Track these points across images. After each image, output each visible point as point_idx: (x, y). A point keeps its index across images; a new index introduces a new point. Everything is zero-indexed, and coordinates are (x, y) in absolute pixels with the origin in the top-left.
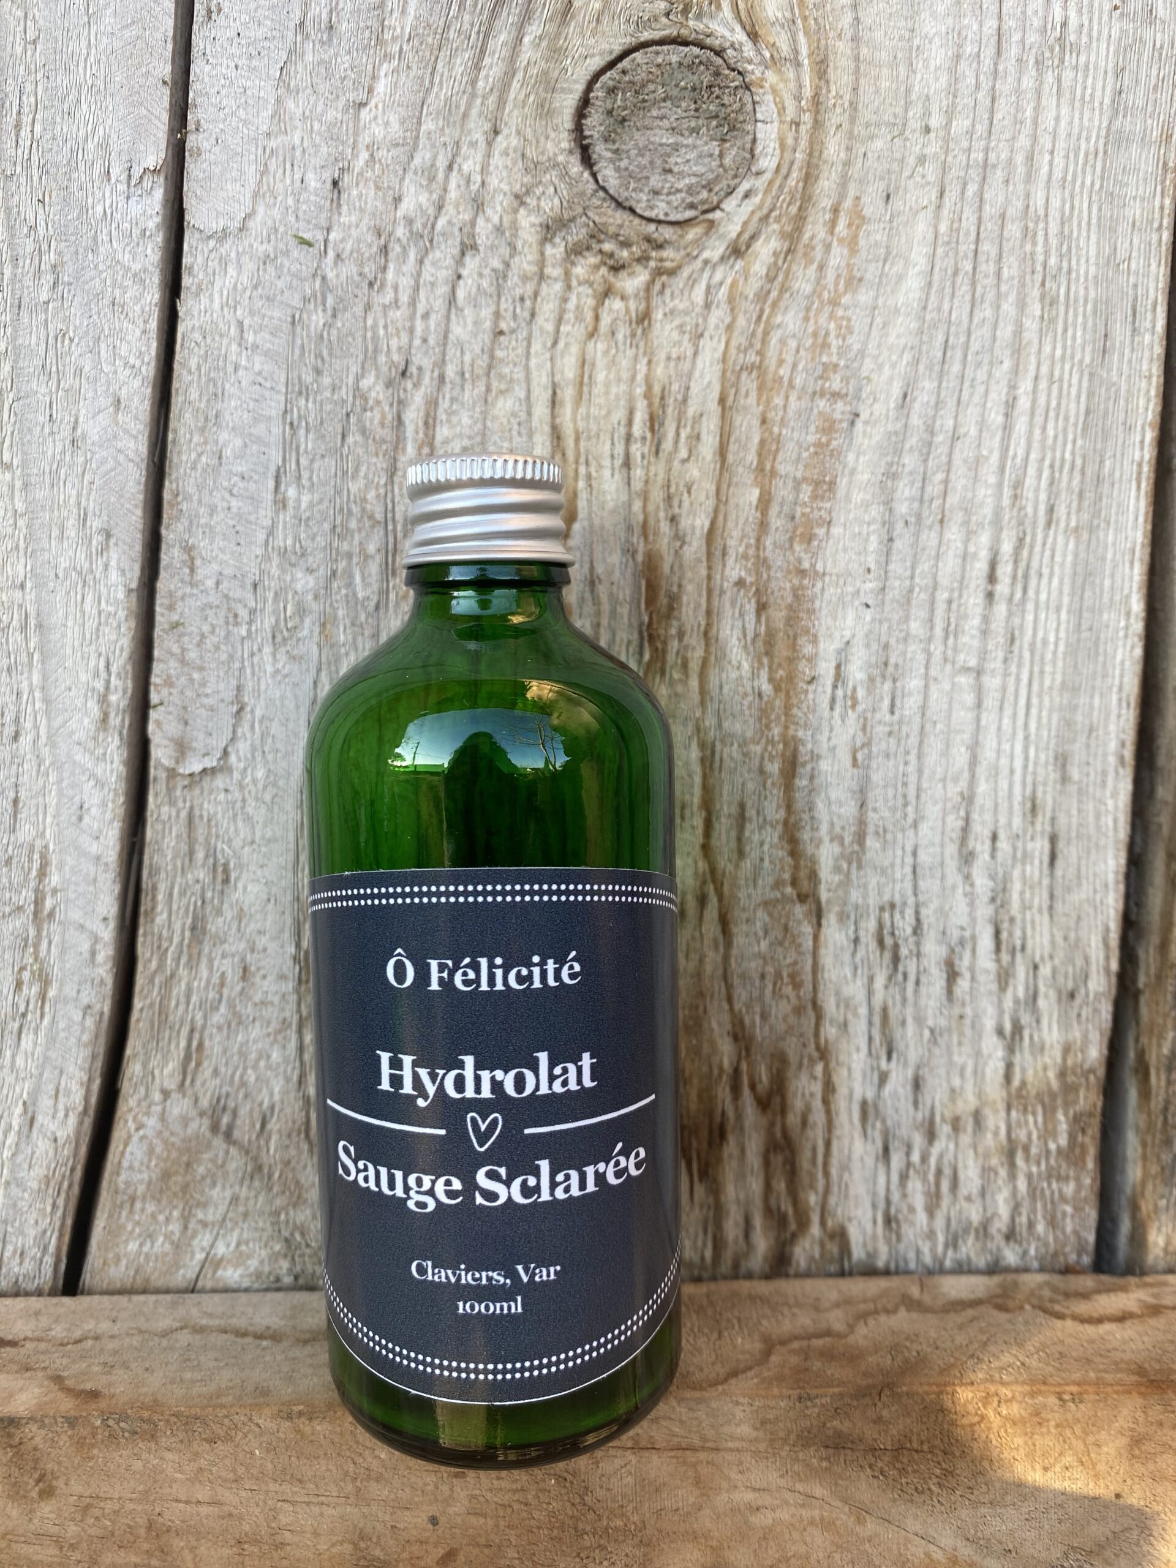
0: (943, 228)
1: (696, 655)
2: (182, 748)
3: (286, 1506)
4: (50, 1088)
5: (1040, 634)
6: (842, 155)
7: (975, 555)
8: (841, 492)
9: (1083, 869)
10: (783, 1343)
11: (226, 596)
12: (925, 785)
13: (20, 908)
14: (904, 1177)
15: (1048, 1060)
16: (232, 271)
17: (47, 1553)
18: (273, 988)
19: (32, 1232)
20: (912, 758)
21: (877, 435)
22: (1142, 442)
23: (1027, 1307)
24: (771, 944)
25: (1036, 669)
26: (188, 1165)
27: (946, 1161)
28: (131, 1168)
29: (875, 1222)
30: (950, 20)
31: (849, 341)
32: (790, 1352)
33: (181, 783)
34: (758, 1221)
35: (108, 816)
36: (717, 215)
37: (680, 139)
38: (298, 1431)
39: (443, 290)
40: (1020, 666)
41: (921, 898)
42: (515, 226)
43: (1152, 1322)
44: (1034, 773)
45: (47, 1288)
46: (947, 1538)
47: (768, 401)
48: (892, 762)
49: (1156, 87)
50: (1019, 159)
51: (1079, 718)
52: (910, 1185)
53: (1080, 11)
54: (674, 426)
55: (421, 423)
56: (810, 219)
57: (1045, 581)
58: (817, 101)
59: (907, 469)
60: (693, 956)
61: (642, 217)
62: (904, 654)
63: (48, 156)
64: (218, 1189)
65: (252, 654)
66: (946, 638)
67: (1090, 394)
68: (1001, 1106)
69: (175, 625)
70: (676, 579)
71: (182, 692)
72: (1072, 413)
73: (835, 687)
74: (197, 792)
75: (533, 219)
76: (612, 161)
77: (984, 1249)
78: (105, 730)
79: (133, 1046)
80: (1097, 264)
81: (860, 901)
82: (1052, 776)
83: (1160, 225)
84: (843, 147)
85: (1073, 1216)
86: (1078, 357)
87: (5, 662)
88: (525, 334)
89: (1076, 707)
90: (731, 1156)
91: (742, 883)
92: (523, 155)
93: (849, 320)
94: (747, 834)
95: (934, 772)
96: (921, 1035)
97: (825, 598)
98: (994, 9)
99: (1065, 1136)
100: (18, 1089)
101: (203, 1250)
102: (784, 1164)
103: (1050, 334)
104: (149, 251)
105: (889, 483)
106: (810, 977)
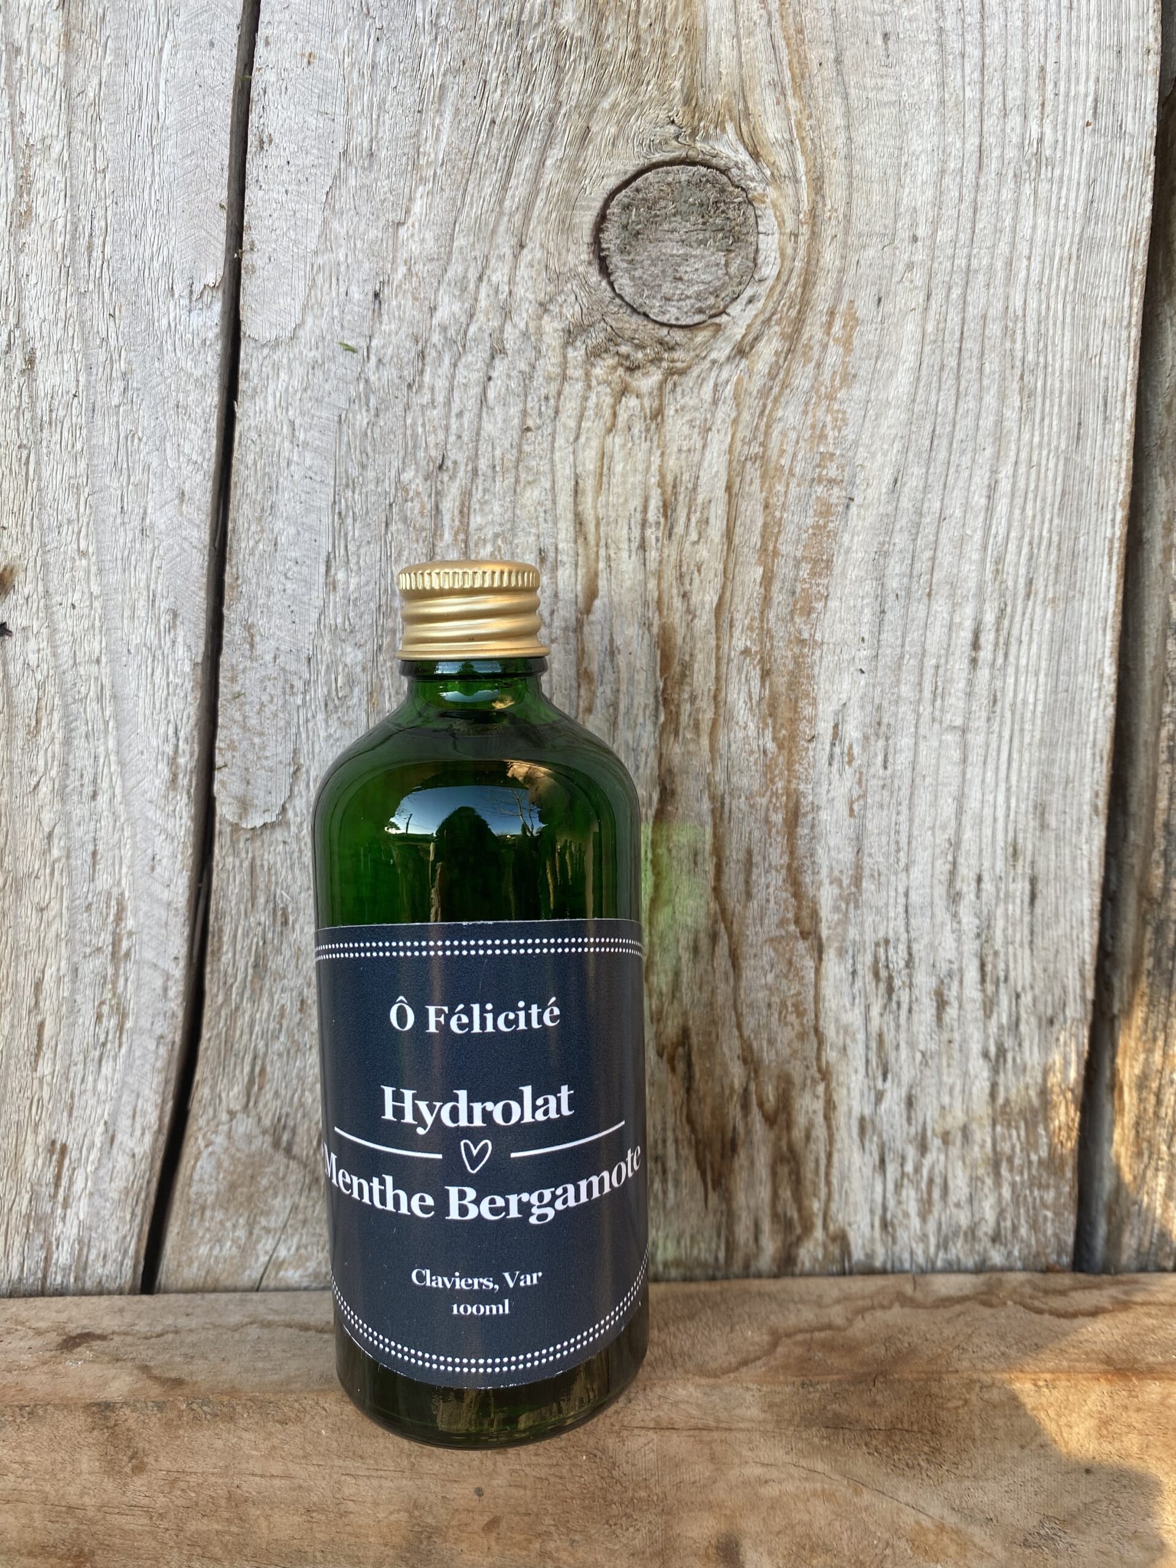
0: (930, 328)
1: (708, 716)
2: (244, 805)
3: (348, 1478)
4: (129, 1110)
5: (1020, 696)
6: (837, 263)
7: (961, 624)
8: (837, 570)
9: (1061, 908)
10: (789, 1335)
11: (283, 669)
12: (916, 833)
13: (99, 949)
14: (898, 1187)
15: (1029, 1080)
16: (283, 376)
17: (137, 1523)
19: (114, 1238)
20: (904, 808)
21: (871, 517)
22: (1113, 520)
23: (1010, 1303)
24: (777, 976)
25: (1017, 727)
26: (252, 1177)
27: (937, 1171)
28: (201, 1180)
29: (872, 1226)
30: (935, 139)
31: (844, 432)
32: (796, 1344)
33: (244, 836)
34: (766, 1226)
35: (178, 866)
36: (724, 319)
37: (690, 250)
39: (475, 390)
40: (1001, 725)
41: (913, 934)
42: (539, 332)
43: (1122, 1316)
44: (1016, 821)
45: (127, 1287)
46: (936, 1509)
47: (771, 488)
48: (885, 813)
49: (1125, 196)
50: (999, 264)
51: (1056, 771)
52: (904, 1193)
53: (1055, 129)
54: (685, 511)
55: (456, 512)
56: (809, 321)
57: (1024, 647)
58: (813, 214)
59: (897, 548)
60: (705, 987)
61: (656, 322)
62: (896, 714)
63: (117, 274)
64: (279, 1199)
65: (307, 721)
67: (1066, 477)
68: (987, 1122)
69: (237, 696)
70: (687, 649)
71: (244, 755)
72: (1049, 495)
73: (833, 744)
74: (258, 843)
75: (557, 325)
76: (627, 271)
77: (972, 1250)
78: (175, 789)
79: (202, 1071)
80: (1071, 360)
81: (857, 938)
82: (1032, 823)
83: (1130, 323)
84: (838, 255)
85: (1053, 1221)
86: (1054, 444)
87: (83, 729)
88: (549, 430)
89: (1054, 761)
90: (741, 1167)
91: (750, 921)
92: (546, 267)
93: (844, 413)
94: (754, 877)
95: (924, 821)
96: (914, 1058)
97: (823, 665)
98: (976, 127)
99: (1046, 1148)
100: (99, 1111)
101: (266, 1253)
102: (790, 1174)
103: (1029, 423)
104: (209, 359)
105: (881, 560)
106: (812, 1006)
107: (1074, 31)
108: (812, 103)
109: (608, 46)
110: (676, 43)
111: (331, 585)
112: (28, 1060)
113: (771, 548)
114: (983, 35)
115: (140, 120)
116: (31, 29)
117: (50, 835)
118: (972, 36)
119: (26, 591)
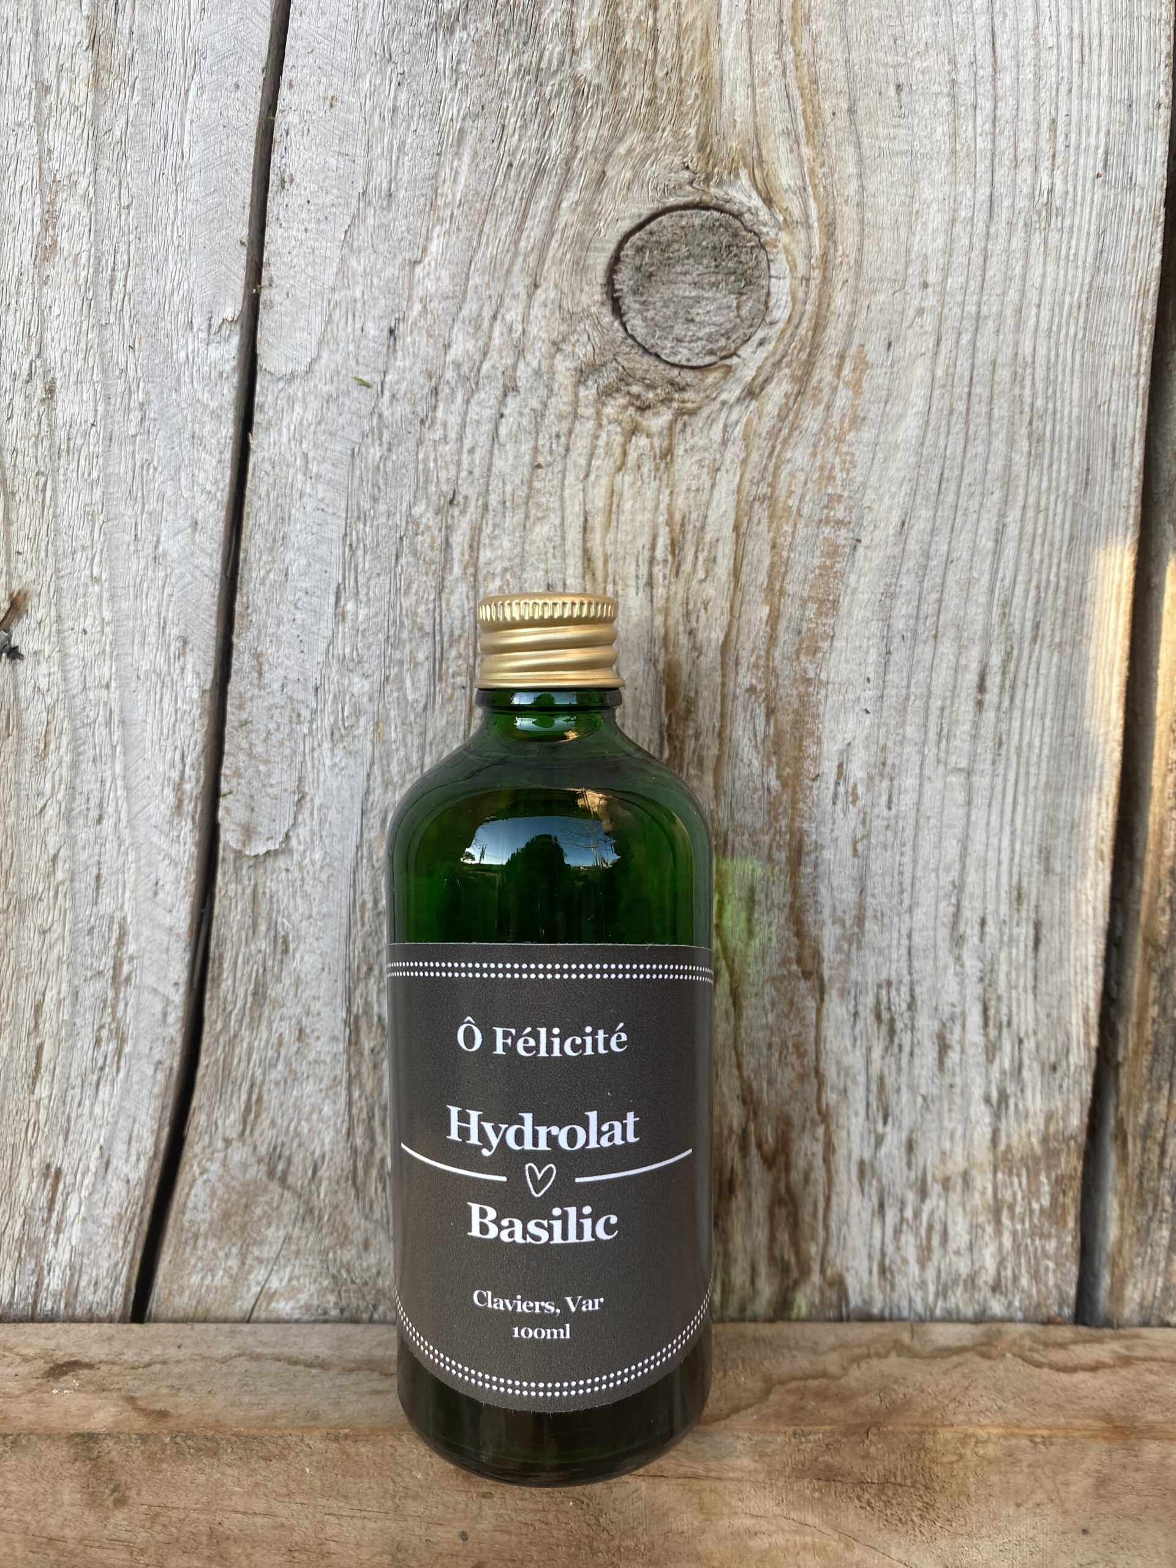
0: (939, 373)
1: (712, 752)
2: (248, 832)
3: (332, 1519)
4: (124, 1135)
5: (1026, 739)
6: (848, 307)
7: (966, 666)
8: (843, 610)
9: (1065, 953)
10: (782, 1383)
11: (291, 698)
12: (919, 874)
13: (100, 973)
14: (898, 1232)
15: (1032, 1128)
16: (298, 409)
17: (119, 1557)
18: (326, 1049)
19: (105, 1265)
20: (908, 849)
21: (878, 558)
22: (1121, 566)
23: (1009, 1355)
24: (778, 1016)
25: (1022, 770)
26: (246, 1206)
27: (936, 1217)
28: (195, 1208)
29: (871, 1272)
30: (946, 188)
31: (852, 474)
32: (790, 1392)
33: (247, 863)
34: (763, 1269)
35: (181, 891)
36: (735, 360)
37: (701, 292)
38: (344, 1452)
39: (488, 427)
40: (1006, 768)
41: (915, 977)
42: (552, 371)
43: (1123, 1372)
44: (1020, 865)
45: (117, 1315)
47: (778, 528)
48: (889, 853)
49: (1135, 246)
50: (1009, 311)
51: (1062, 815)
52: (903, 1238)
53: (1065, 180)
54: (693, 549)
55: (466, 547)
56: (818, 364)
57: (1031, 690)
58: (825, 259)
59: (904, 590)
61: (667, 363)
62: (901, 755)
63: (138, 307)
64: (273, 1229)
65: (313, 750)
66: (939, 742)
67: (1073, 522)
68: (988, 1168)
69: (244, 723)
70: (693, 685)
71: (249, 783)
72: (1057, 539)
73: (837, 784)
74: (261, 871)
75: (569, 364)
76: (640, 312)
77: (971, 1299)
78: (180, 815)
79: (199, 1098)
80: (1080, 406)
81: (860, 979)
82: (1036, 867)
83: (1138, 371)
84: (849, 300)
85: (1054, 1271)
86: (1062, 489)
87: (91, 753)
88: (560, 467)
89: (1059, 805)
90: (738, 1208)
91: (751, 960)
92: (560, 306)
93: (853, 455)
94: (756, 916)
95: (928, 863)
96: (915, 1102)
97: (828, 703)
98: (987, 177)
99: (1048, 1197)
100: (95, 1136)
101: (258, 1283)
102: (788, 1217)
103: (1037, 468)
104: (225, 391)
105: (888, 602)
106: (813, 1047)
107: (1085, 85)
108: (825, 152)
109: (625, 93)
110: (692, 92)
111: (340, 616)
112: (25, 1082)
113: (777, 587)
114: (994, 88)
115: (165, 158)
116: (60, 69)
117: (55, 858)
118: (985, 88)
119: (39, 615)
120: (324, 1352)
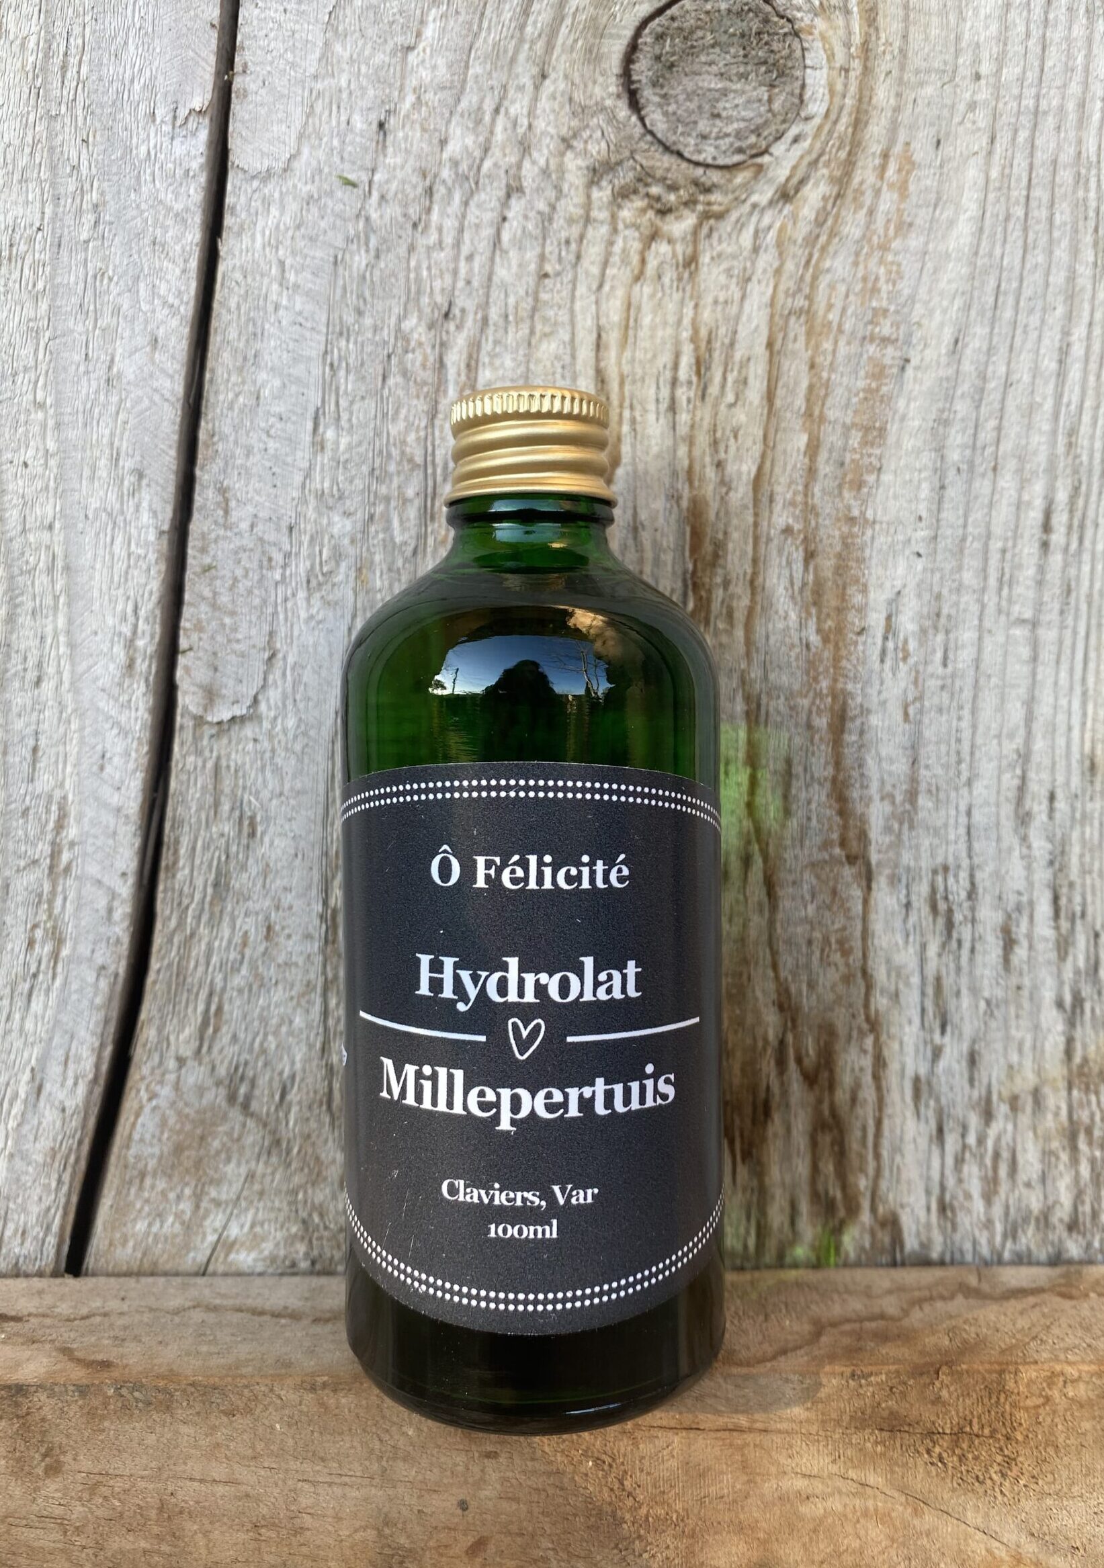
0: (994, 173)
1: (742, 604)
2: (211, 695)
3: (306, 1486)
4: (59, 1054)
5: (1098, 586)
6: (892, 101)
7: (1029, 503)
8: (891, 439)
11: (261, 540)
12: (979, 741)
13: (35, 862)
14: (959, 1161)
16: (274, 211)
17: (49, 1538)
18: (298, 948)
19: (35, 1210)
20: (966, 713)
21: (929, 380)
23: (1092, 1295)
24: (818, 908)
25: (1094, 622)
26: (202, 1138)
27: (1003, 1143)
28: (142, 1140)
29: (928, 1209)
31: (899, 286)
32: (843, 1333)
33: (208, 731)
34: (804, 1207)
35: (131, 766)
36: (766, 159)
37: (728, 84)
38: (322, 1405)
39: (487, 232)
40: (1076, 618)
41: (976, 860)
42: (561, 169)
45: (48, 1270)
46: (1012, 1534)
47: (817, 346)
48: (944, 718)
50: (1071, 106)
52: (966, 1169)
54: (721, 370)
55: (463, 366)
56: (860, 164)
58: (866, 48)
59: (959, 416)
60: (736, 919)
61: (689, 161)
62: (957, 604)
63: (93, 97)
64: (232, 1165)
65: (286, 600)
66: (1000, 589)
68: (1062, 1085)
69: (207, 569)
70: (721, 526)
73: (886, 638)
74: (225, 741)
75: (581, 162)
76: (660, 105)
77: (1044, 1241)
78: (131, 676)
79: (148, 1010)
81: (912, 864)
84: (893, 94)
87: (29, 605)
88: (570, 276)
90: (775, 1135)
91: (789, 842)
92: (571, 100)
93: (899, 265)
94: (794, 791)
95: (989, 728)
96: (977, 1007)
97: (876, 544)
100: (26, 1055)
101: (215, 1231)
102: (832, 1144)
104: (192, 191)
105: (941, 429)
106: (859, 943)
111: (319, 445)
120: (294, 1303)
